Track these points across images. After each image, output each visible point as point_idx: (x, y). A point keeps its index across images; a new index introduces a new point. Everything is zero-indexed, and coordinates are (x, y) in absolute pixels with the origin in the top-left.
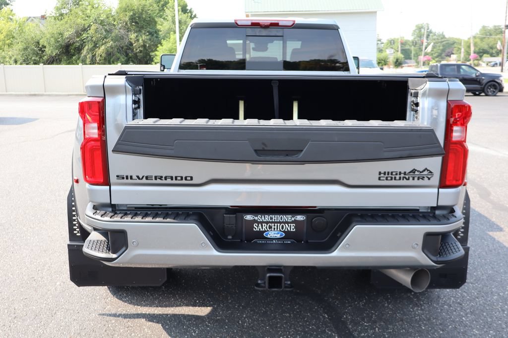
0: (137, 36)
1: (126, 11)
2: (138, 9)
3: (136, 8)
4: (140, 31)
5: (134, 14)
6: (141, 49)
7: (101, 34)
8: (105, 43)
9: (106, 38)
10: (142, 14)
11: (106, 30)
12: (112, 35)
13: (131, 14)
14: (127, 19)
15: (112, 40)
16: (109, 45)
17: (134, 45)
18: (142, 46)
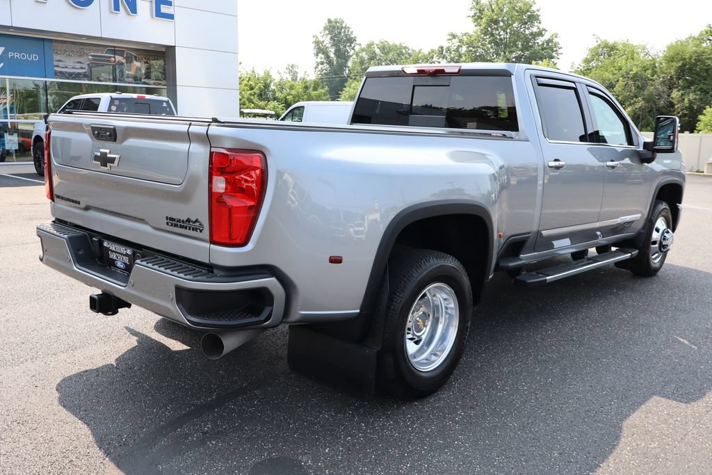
0: (682, 95)
1: (672, 62)
2: (690, 58)
3: (687, 56)
4: (689, 87)
5: (684, 65)
6: (685, 112)
7: (630, 92)
8: (633, 104)
9: (636, 97)
10: (696, 65)
11: (638, 87)
12: (645, 93)
13: (680, 64)
14: (673, 72)
15: (644, 99)
16: (638, 106)
17: (676, 106)
18: (686, 108)
